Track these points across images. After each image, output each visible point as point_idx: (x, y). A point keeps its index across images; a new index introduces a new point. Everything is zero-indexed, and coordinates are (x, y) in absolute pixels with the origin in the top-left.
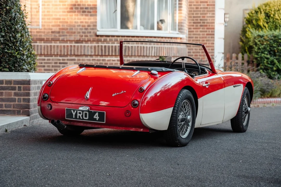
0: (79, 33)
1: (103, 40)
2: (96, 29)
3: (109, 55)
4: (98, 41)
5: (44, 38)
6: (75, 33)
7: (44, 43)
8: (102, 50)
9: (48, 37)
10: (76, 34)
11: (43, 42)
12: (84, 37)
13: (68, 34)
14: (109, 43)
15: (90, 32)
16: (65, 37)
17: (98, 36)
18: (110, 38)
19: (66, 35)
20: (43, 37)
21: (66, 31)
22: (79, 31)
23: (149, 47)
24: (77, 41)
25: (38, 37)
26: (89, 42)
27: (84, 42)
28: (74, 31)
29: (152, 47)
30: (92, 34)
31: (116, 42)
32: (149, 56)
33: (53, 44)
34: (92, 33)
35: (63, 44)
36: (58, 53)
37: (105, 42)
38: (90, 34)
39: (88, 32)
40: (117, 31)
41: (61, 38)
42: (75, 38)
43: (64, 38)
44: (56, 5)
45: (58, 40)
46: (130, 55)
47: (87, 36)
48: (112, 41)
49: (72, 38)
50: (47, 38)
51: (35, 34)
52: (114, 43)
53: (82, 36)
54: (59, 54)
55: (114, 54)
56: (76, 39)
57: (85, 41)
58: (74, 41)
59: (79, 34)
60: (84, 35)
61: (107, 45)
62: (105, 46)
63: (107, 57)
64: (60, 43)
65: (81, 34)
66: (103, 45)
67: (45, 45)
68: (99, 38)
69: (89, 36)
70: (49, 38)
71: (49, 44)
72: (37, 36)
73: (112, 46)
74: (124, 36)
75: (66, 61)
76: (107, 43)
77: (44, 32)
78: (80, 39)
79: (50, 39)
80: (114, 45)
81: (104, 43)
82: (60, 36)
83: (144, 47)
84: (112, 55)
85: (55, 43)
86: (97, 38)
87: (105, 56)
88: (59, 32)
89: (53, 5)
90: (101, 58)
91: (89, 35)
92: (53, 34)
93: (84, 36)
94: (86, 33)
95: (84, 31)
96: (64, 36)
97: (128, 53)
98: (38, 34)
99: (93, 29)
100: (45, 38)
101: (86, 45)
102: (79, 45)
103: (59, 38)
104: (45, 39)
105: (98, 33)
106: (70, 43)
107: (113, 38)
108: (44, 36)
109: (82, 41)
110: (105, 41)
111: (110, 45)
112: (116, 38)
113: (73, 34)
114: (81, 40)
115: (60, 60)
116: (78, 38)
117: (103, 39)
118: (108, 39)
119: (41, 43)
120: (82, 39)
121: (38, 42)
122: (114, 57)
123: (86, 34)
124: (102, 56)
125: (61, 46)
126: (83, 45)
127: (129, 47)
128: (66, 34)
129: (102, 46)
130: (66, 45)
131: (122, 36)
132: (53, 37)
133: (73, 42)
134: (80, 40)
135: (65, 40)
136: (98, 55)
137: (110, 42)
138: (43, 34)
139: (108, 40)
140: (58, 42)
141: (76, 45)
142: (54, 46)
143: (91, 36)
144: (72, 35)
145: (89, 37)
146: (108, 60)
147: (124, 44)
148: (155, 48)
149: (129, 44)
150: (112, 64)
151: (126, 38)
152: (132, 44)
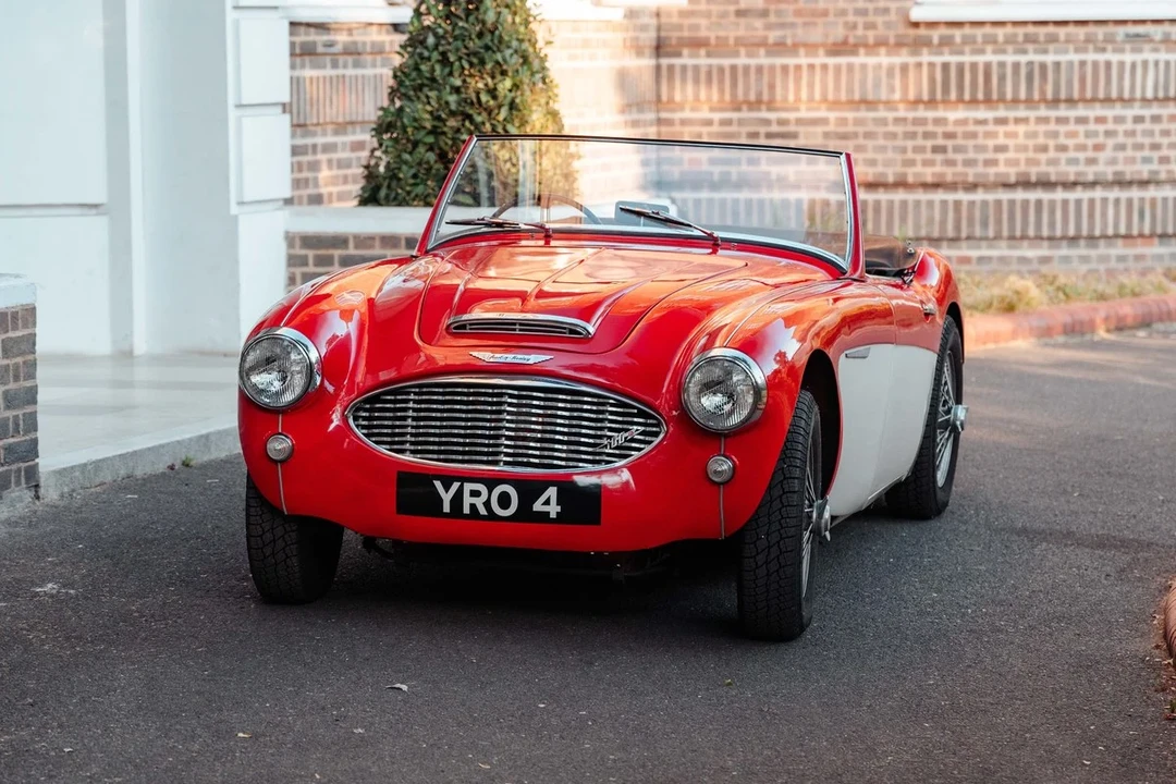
0: (843, 13)
1: (936, 41)
3: (960, 101)
4: (918, 45)
5: (708, 39)
6: (825, 13)
7: (709, 55)
8: (932, 80)
9: (722, 34)
10: (831, 18)
11: (703, 52)
12: (860, 32)
13: (799, 20)
14: (961, 53)
15: (886, 11)
16: (788, 32)
17: (916, 25)
18: (967, 30)
19: (793, 25)
20: (703, 33)
21: (789, 9)
22: (841, 5)
23: (1134, 66)
24: (835, 44)
25: (686, 34)
26: (883, 50)
27: (862, 51)
28: (821, 5)
29: (1145, 63)
30: (893, 17)
31: (989, 48)
32: (1132, 100)
33: (741, 61)
34: (893, 12)
35: (779, 61)
36: (759, 94)
37: (946, 50)
38: (886, 18)
39: (877, 11)
40: (995, 3)
41: (773, 36)
42: (826, 36)
43: (785, 37)
45: (763, 43)
46: (1049, 96)
47: (870, 26)
48: (974, 42)
49: (816, 35)
50: (717, 38)
51: (675, 20)
52: (982, 52)
53: (854, 26)
54: (765, 97)
55: (980, 96)
56: (831, 40)
57: (866, 46)
58: (823, 45)
59: (841, 20)
60: (860, 20)
61: (953, 59)
62: (946, 66)
63: (956, 109)
64: (769, 54)
65: (851, 18)
66: (939, 60)
67: (710, 66)
68: (922, 31)
69: (880, 26)
70: (727, 38)
71: (726, 62)
72: (680, 27)
73: (974, 66)
74: (1024, 23)
75: (792, 128)
76: (953, 53)
77: (708, 15)
78: (846, 38)
79: (731, 42)
80: (981, 59)
81: (941, 54)
82: (769, 27)
83: (1108, 65)
84: (974, 101)
85: (749, 55)
86: (912, 32)
87: (946, 102)
88: (764, 13)
90: (931, 114)
91: (880, 20)
92: (742, 21)
93: (860, 26)
94: (871, 13)
95: (860, 5)
96: (782, 26)
97: (1043, 92)
98: (687, 22)
100: (712, 36)
101: (871, 61)
102: (843, 60)
103: (766, 38)
104: (713, 41)
105: (917, 14)
106: (807, 55)
107: (979, 32)
108: (708, 29)
109: (856, 46)
110: (946, 42)
111: (967, 59)
112: (988, 30)
113: (820, 21)
114: (851, 40)
115: (767, 122)
116: (838, 33)
117: (936, 35)
118: (958, 34)
119: (697, 56)
120: (855, 37)
121: (685, 52)
122: (982, 106)
123: (871, 18)
124: (932, 103)
125: (772, 68)
126: (857, 60)
127: (1043, 67)
128: (790, 19)
129: (931, 65)
130: (791, 61)
131: (1016, 23)
132: (741, 32)
133: (821, 51)
134: (845, 42)
135: (789, 41)
136: (917, 102)
137: (967, 49)
138: (703, 22)
139: (958, 40)
140: (762, 51)
141: (832, 61)
142: (747, 69)
143: (888, 25)
144: (815, 24)
145: (881, 31)
146: (958, 122)
147: (1024, 52)
148: (1156, 63)
149: (1045, 52)
150: (974, 135)
151: (1031, 29)
152: (1057, 52)
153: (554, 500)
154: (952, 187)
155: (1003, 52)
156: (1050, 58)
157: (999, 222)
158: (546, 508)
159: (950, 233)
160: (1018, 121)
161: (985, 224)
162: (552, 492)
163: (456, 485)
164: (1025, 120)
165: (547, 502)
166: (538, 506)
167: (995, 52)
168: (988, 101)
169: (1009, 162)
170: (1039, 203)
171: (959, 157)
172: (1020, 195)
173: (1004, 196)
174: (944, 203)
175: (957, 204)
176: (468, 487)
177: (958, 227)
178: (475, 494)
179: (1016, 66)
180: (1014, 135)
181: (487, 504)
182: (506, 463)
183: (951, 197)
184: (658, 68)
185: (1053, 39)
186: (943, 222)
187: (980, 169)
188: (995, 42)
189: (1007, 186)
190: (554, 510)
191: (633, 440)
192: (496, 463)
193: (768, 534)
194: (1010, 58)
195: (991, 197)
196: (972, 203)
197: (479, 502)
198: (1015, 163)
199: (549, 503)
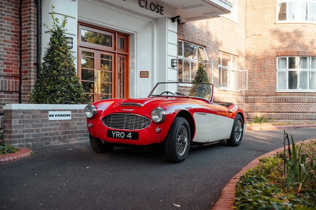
0: (268, 91)
2: (276, 89)
3: (282, 102)
4: (277, 95)
6: (266, 92)
8: (279, 99)
9: (253, 94)
11: (251, 96)
12: (270, 94)
15: (273, 91)
16: (261, 94)
17: (277, 93)
18: (283, 93)
19: (262, 93)
21: (261, 91)
22: (267, 90)
23: (304, 98)
28: (265, 91)
29: (306, 98)
32: (304, 102)
33: (256, 97)
35: (260, 97)
36: (258, 101)
39: (272, 91)
40: (287, 90)
41: (259, 94)
44: (257, 79)
45: (258, 95)
47: (271, 93)
49: (264, 94)
53: (269, 93)
60: (270, 92)
61: (281, 97)
62: (280, 98)
64: (259, 96)
65: (269, 92)
66: (279, 97)
68: (277, 94)
71: (254, 97)
72: (248, 93)
73: (284, 98)
74: (290, 93)
80: (285, 97)
82: (259, 93)
83: (301, 98)
84: (284, 102)
87: (280, 102)
88: (258, 92)
89: (256, 79)
90: (278, 104)
92: (256, 93)
95: (270, 90)
96: (260, 93)
97: (292, 101)
98: (249, 93)
99: (274, 89)
101: (271, 97)
102: (268, 97)
105: (276, 91)
106: (263, 97)
107: (284, 94)
109: (269, 95)
110: (280, 95)
111: (283, 97)
112: (286, 93)
116: (267, 94)
117: (279, 94)
118: (282, 94)
121: (249, 96)
124: (279, 102)
125: (259, 98)
127: (292, 98)
129: (278, 98)
130: (261, 97)
131: (289, 93)
134: (268, 95)
136: (277, 102)
138: (251, 93)
139: (282, 95)
141: (266, 97)
142: (256, 98)
143: (273, 93)
145: (272, 94)
146: (282, 105)
147: (290, 96)
148: (307, 98)
149: (293, 96)
150: (284, 106)
151: (291, 93)
152: (294, 96)
153: (130, 135)
154: (281, 112)
155: (287, 96)
156: (293, 97)
157: (287, 117)
158: (129, 137)
159: (281, 118)
160: (289, 105)
161: (285, 117)
162: (130, 134)
163: (115, 132)
164: (290, 105)
165: (129, 136)
166: (128, 136)
167: (286, 96)
168: (286, 102)
169: (288, 110)
170: (292, 115)
171: (282, 109)
172: (290, 114)
173: (288, 114)
174: (280, 114)
175: (282, 115)
176: (117, 132)
177: (282, 118)
178: (118, 134)
179: (289, 98)
180: (289, 106)
181: (120, 136)
182: (125, 128)
183: (281, 114)
184: (246, 98)
185: (294, 95)
186: (280, 117)
187: (285, 110)
188: (286, 95)
189: (288, 112)
190: (130, 137)
191: (146, 125)
192: (123, 128)
193: (168, 143)
194: (288, 97)
195: (286, 114)
196: (284, 115)
197: (118, 135)
198: (289, 110)
199: (130, 136)
